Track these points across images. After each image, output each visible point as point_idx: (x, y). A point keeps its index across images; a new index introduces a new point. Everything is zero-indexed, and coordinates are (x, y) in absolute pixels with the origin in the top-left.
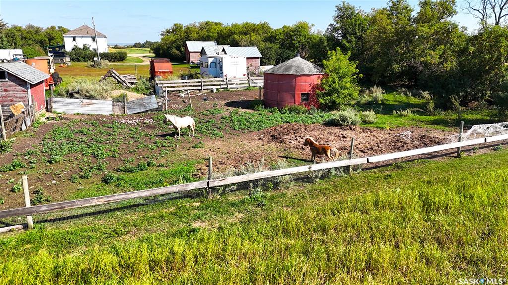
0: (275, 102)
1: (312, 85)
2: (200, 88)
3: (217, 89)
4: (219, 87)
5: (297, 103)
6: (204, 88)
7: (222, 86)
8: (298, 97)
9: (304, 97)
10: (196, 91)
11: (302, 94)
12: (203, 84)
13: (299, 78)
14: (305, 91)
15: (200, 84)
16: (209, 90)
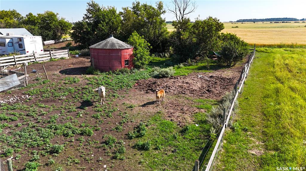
0: (108, 68)
1: (130, 55)
2: (14, 63)
3: (28, 63)
4: (29, 61)
5: (123, 67)
6: (17, 63)
7: (32, 60)
8: (123, 63)
9: (126, 63)
10: (10, 66)
11: (125, 61)
12: (16, 60)
13: (123, 51)
14: (127, 59)
15: (13, 60)
16: (22, 64)
